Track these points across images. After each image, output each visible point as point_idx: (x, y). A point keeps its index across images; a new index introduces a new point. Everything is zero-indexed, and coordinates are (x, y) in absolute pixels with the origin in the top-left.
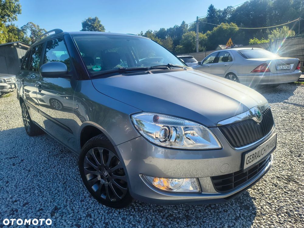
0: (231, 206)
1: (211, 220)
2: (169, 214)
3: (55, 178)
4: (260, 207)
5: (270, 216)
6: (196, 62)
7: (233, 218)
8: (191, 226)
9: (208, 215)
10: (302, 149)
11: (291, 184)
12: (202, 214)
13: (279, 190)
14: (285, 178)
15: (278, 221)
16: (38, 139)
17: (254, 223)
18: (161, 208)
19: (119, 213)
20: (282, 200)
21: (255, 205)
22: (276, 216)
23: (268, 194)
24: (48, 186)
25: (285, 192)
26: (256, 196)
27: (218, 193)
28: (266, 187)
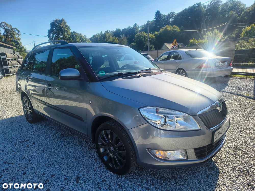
0: (202, 168)
1: (191, 178)
2: (161, 176)
3: (66, 155)
4: (221, 168)
5: (229, 173)
6: (151, 58)
7: (205, 176)
8: (179, 183)
9: (188, 175)
10: (241, 126)
11: (238, 151)
12: (184, 174)
13: (231, 156)
14: (234, 147)
15: (235, 176)
16: (39, 125)
17: (219, 178)
18: (154, 173)
19: (126, 177)
20: (235, 163)
21: (218, 167)
22: (232, 173)
23: (225, 159)
24: (64, 162)
25: (235, 157)
26: (217, 160)
27: (198, 159)
28: (222, 154)
